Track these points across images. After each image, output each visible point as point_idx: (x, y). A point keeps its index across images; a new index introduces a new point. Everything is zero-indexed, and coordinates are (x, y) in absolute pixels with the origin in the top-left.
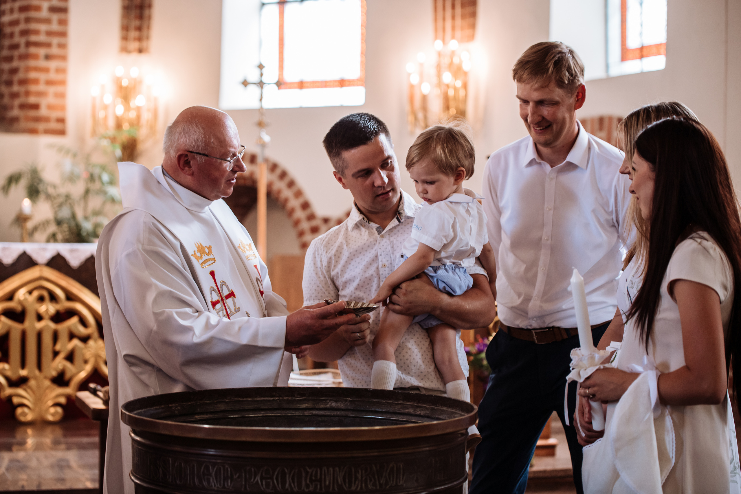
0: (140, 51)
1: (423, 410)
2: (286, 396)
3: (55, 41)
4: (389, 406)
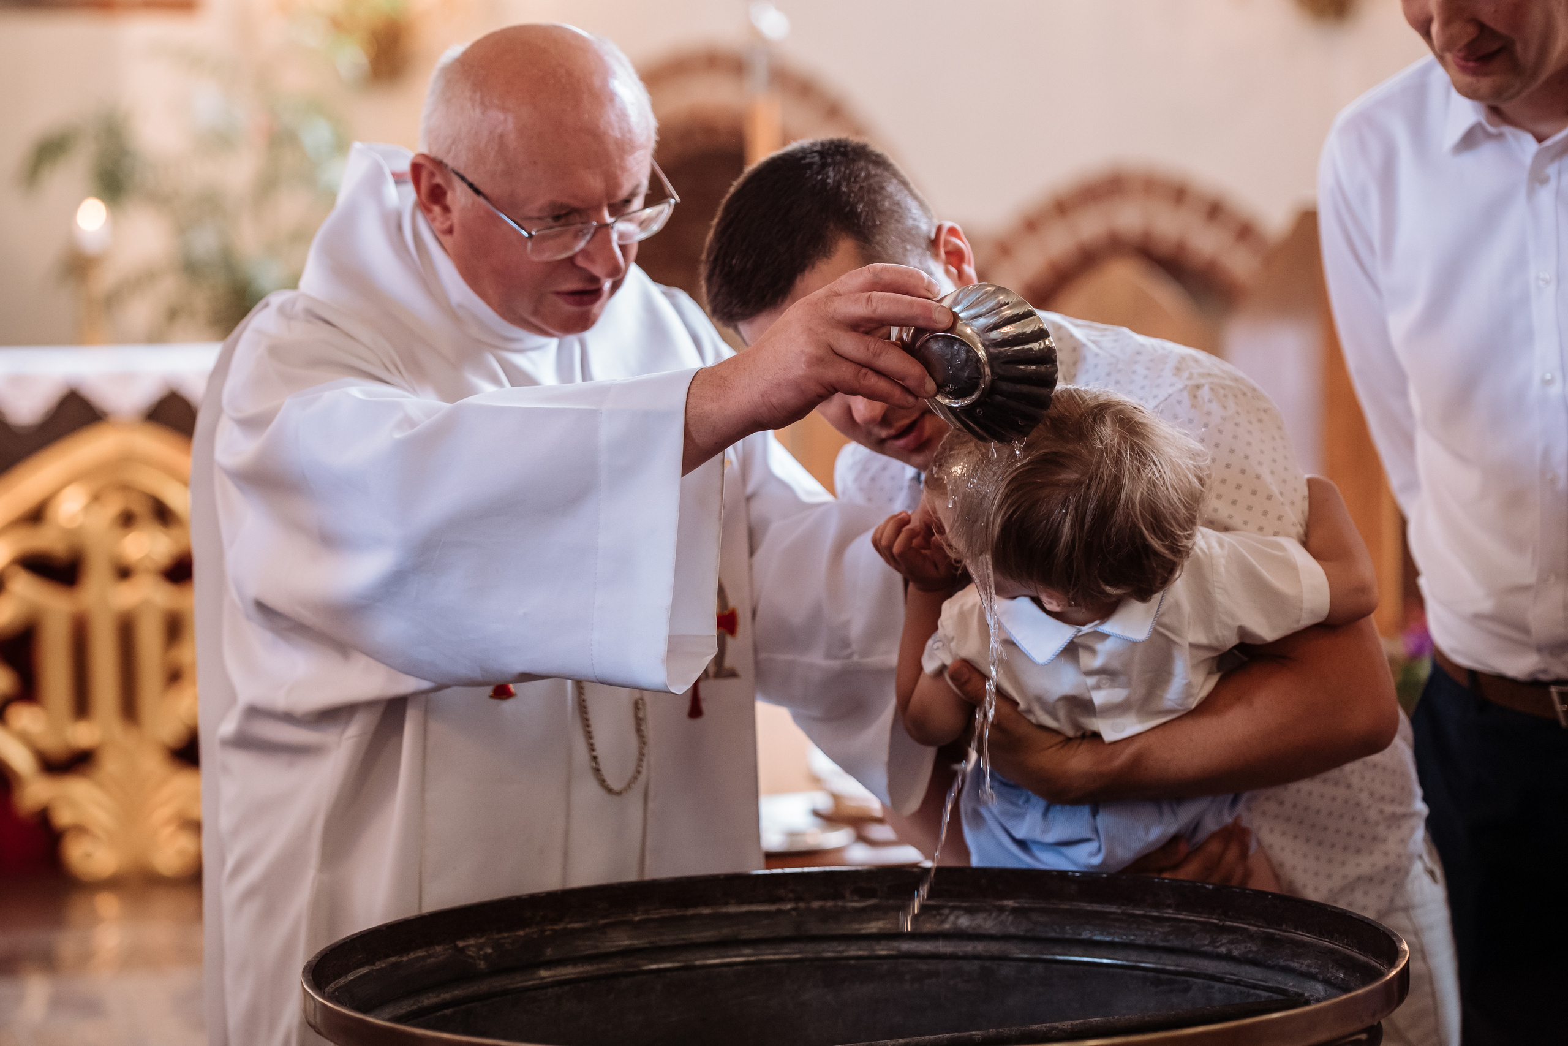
1: (1238, 942)
2: (817, 898)
4: (1135, 926)
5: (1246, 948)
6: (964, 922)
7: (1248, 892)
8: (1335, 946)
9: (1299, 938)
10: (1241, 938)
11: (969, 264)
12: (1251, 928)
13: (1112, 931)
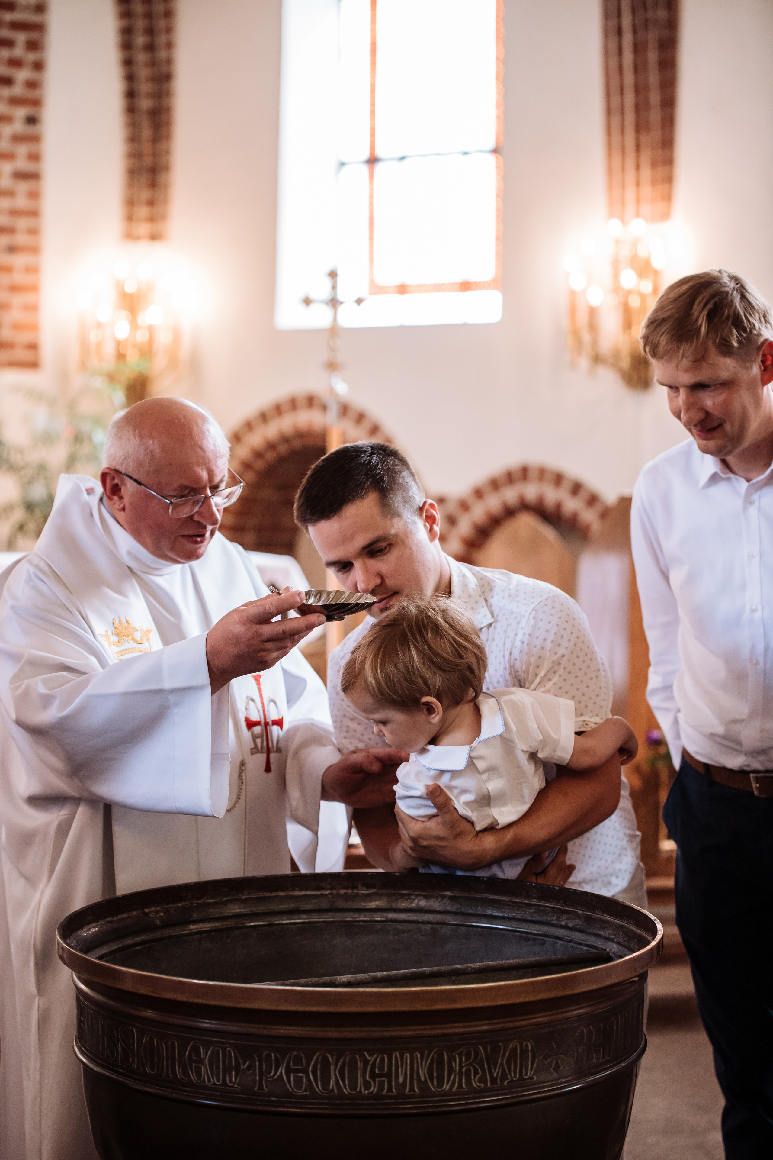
0: (154, 237)
1: (572, 919)
2: (343, 888)
3: (22, 223)
4: (515, 908)
5: (576, 922)
6: (423, 903)
7: (577, 892)
8: (624, 924)
9: (604, 918)
10: (573, 917)
11: (437, 525)
12: (578, 911)
13: (503, 910)
